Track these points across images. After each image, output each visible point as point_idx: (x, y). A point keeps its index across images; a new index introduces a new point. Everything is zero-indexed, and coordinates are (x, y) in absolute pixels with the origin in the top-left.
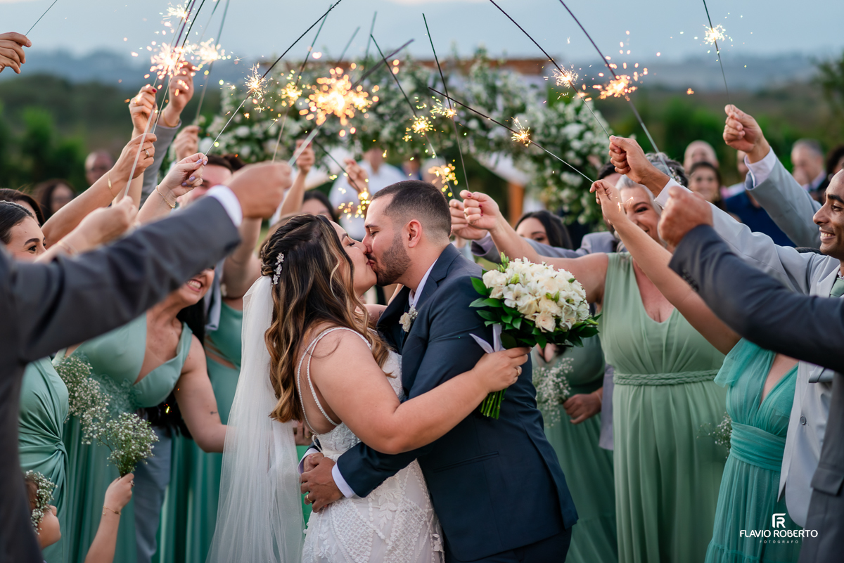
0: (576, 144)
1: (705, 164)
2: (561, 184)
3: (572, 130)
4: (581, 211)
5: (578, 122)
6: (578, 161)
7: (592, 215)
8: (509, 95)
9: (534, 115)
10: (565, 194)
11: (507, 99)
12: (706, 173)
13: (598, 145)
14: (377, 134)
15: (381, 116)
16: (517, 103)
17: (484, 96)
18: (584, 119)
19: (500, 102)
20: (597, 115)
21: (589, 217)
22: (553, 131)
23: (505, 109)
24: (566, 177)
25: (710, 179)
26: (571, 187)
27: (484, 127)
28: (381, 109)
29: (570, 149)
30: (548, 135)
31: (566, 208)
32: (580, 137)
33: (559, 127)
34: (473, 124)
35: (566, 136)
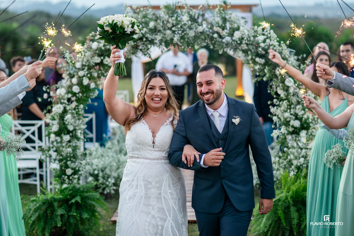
0: (262, 45)
1: (324, 53)
2: (255, 63)
3: (261, 38)
4: (265, 75)
5: (263, 35)
6: (263, 52)
7: (269, 77)
8: (232, 22)
9: (243, 31)
10: (257, 67)
11: (231, 24)
12: (325, 57)
13: (272, 45)
14: (172, 39)
15: (174, 32)
16: (236, 26)
17: (221, 23)
18: (266, 33)
19: (228, 25)
20: (272, 31)
21: (268, 78)
22: (252, 38)
23: (230, 28)
24: (258, 59)
25: (326, 60)
26: (260, 64)
27: (220, 37)
28: (173, 29)
29: (260, 47)
30: (250, 40)
31: (258, 74)
32: (264, 41)
33: (255, 37)
34: (216, 35)
35: (258, 40)
